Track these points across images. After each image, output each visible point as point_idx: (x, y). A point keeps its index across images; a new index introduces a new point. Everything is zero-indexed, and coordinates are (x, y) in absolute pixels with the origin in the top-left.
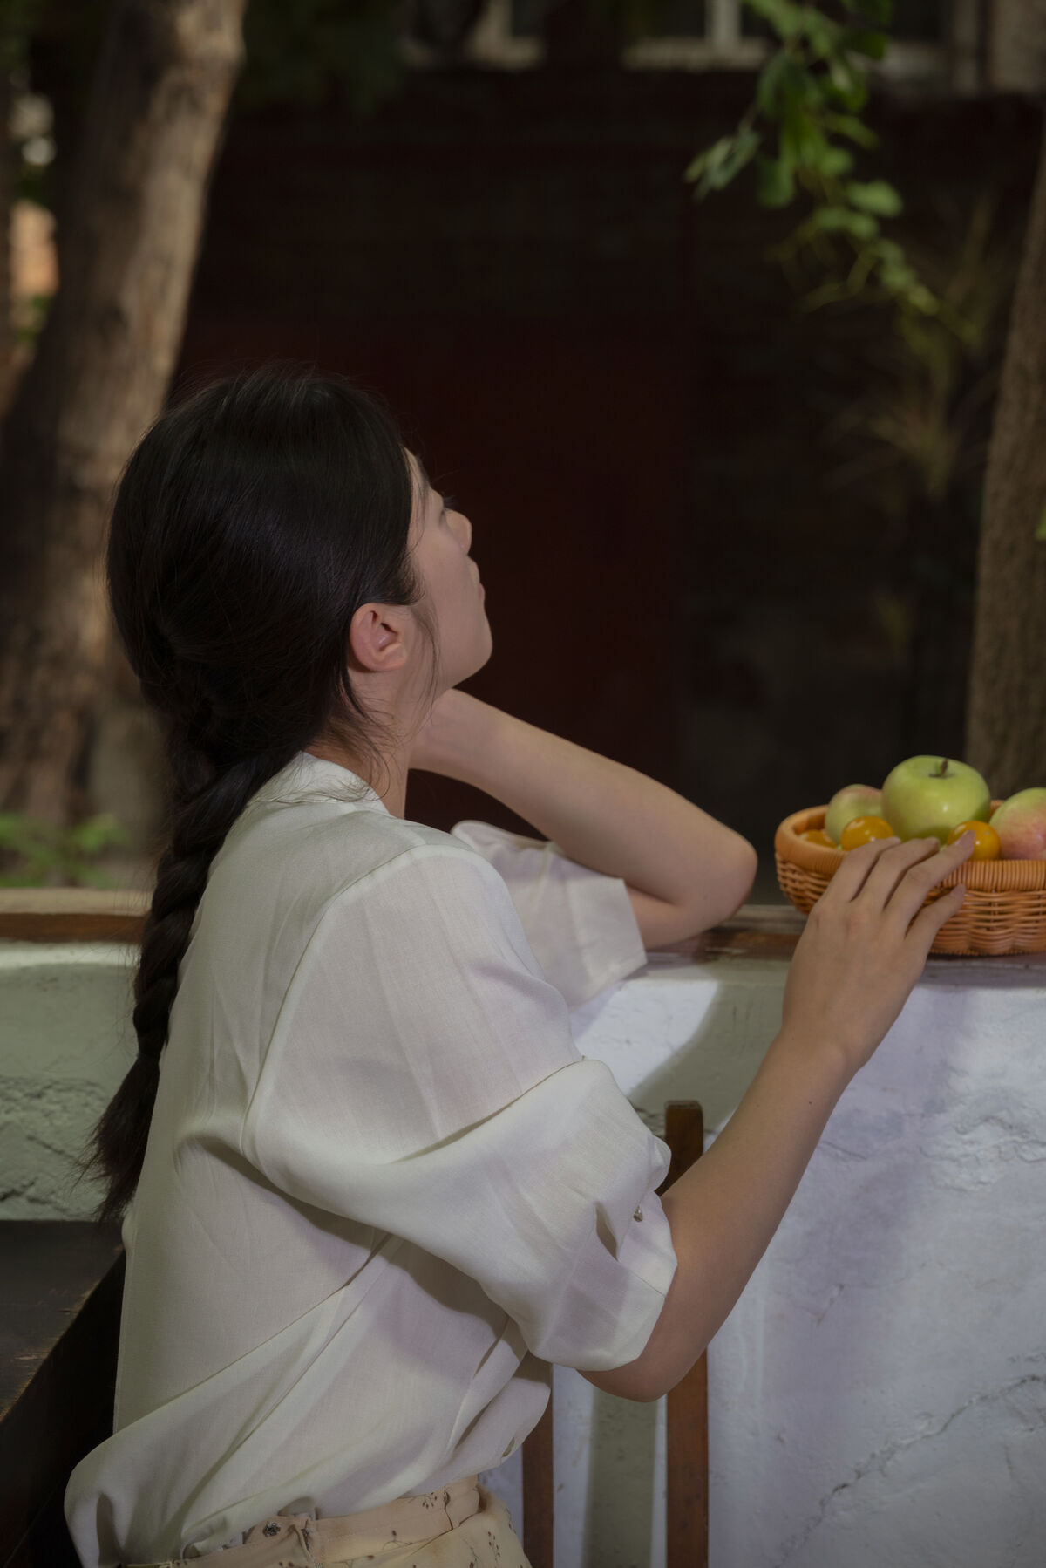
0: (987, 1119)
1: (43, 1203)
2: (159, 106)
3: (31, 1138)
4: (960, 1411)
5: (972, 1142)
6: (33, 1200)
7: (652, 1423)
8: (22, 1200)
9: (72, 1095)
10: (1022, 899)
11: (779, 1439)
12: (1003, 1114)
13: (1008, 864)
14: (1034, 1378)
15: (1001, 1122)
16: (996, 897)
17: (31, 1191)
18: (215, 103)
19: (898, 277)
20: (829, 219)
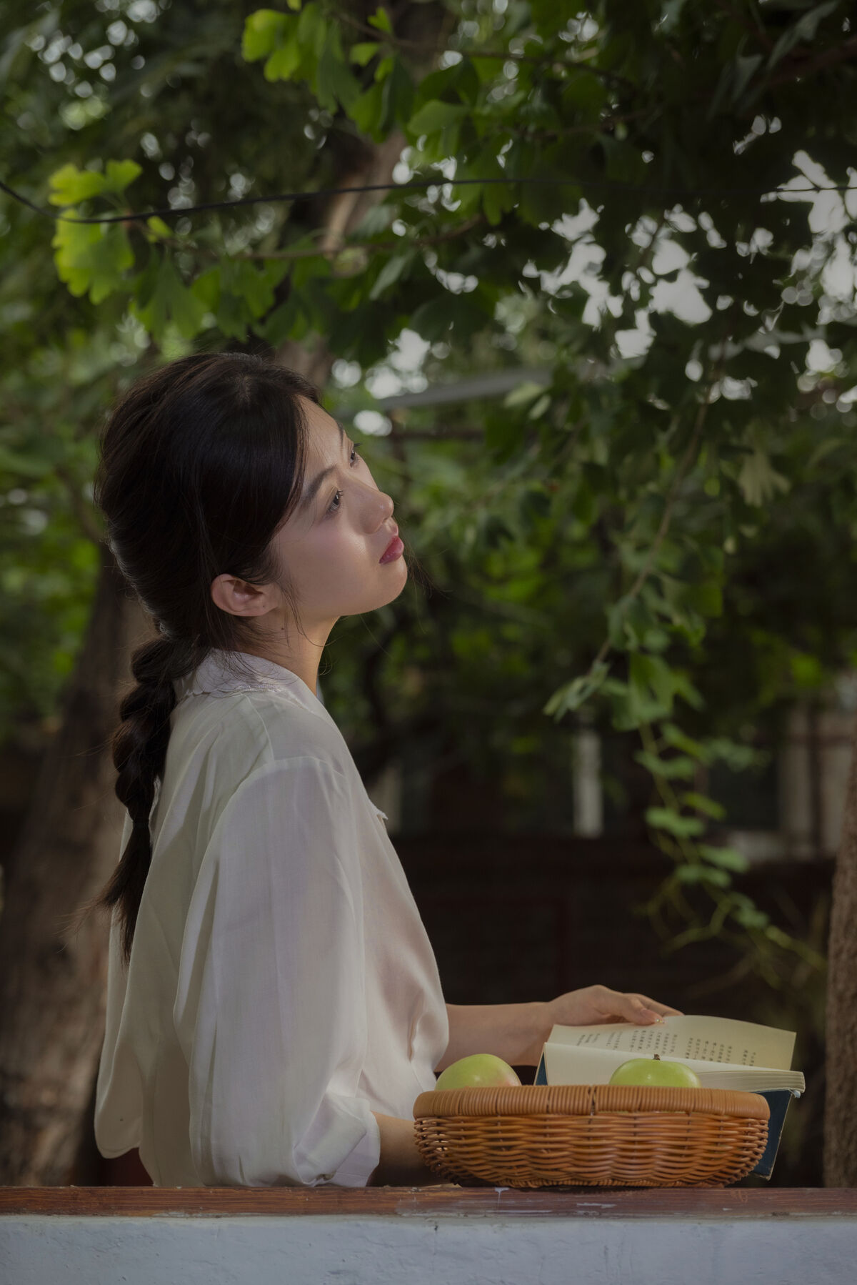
20: (689, 873)
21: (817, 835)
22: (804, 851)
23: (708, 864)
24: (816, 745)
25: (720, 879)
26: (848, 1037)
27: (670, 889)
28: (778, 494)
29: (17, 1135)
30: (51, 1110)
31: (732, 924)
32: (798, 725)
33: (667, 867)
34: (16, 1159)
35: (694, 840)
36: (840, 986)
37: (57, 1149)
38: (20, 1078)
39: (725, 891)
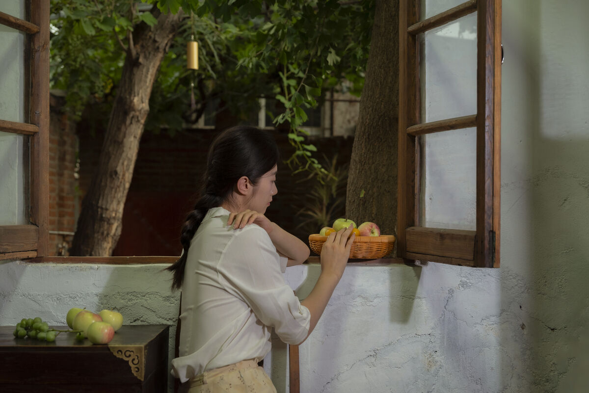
0: (359, 296)
1: (144, 322)
2: (128, 122)
3: (142, 306)
4: (355, 364)
5: (356, 302)
6: (142, 321)
7: (285, 369)
8: (139, 321)
9: (152, 295)
10: (365, 244)
11: (314, 372)
12: (362, 295)
13: (362, 237)
14: (371, 356)
15: (362, 297)
16: (359, 244)
17: (142, 319)
18: (143, 121)
19: (317, 165)
20: (298, 153)
21: (331, 129)
22: (327, 134)
23: (305, 149)
24: (332, 102)
25: (309, 154)
26: (351, 212)
27: (294, 156)
28: (337, 61)
29: (106, 226)
30: (114, 218)
31: (311, 167)
32: (328, 95)
33: (294, 150)
34: (105, 233)
35: (301, 142)
36: (350, 199)
37: (116, 229)
38: (107, 209)
39: (309, 157)
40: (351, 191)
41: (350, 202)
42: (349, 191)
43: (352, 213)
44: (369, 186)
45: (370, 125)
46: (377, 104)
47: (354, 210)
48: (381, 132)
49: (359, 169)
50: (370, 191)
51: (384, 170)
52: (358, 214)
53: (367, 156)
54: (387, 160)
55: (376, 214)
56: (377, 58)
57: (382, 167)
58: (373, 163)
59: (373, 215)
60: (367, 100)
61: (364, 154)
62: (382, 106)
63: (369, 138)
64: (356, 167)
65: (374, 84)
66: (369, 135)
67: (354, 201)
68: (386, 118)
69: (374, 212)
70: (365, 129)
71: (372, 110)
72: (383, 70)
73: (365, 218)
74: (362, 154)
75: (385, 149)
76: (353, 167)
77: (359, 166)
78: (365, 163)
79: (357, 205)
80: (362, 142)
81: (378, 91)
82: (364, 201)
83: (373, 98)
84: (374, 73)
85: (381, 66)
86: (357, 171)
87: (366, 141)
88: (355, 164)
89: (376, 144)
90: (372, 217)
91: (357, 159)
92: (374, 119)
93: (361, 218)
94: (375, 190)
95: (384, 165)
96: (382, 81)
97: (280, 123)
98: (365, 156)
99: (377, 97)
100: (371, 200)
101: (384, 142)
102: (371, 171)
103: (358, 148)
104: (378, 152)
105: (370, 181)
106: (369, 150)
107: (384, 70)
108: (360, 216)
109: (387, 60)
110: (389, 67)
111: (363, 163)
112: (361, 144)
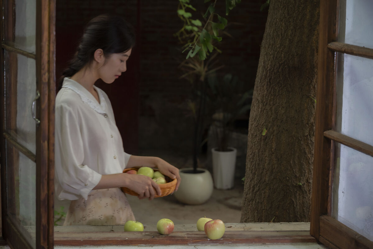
23: (193, 25)
25: (196, 29)
27: (183, 30)
33: (182, 24)
35: (190, 18)
40: (253, 126)
41: (252, 135)
42: (252, 125)
43: (254, 145)
44: (270, 125)
45: (271, 70)
46: (278, 53)
47: (256, 143)
48: (281, 78)
49: (262, 108)
50: (271, 129)
51: (283, 112)
52: (259, 147)
53: (268, 98)
54: (286, 103)
55: (276, 149)
56: (279, 11)
57: (282, 109)
58: (274, 105)
59: (273, 149)
60: (269, 47)
61: (266, 95)
62: (283, 55)
63: (270, 82)
64: (259, 106)
65: (275, 34)
66: (270, 80)
67: (256, 135)
68: (286, 66)
69: (273, 147)
70: (267, 74)
71: (273, 57)
72: (283, 24)
73: (266, 151)
74: (263, 95)
75: (284, 93)
76: (255, 104)
77: (261, 106)
78: (266, 104)
79: (258, 139)
80: (264, 84)
81: (279, 42)
82: (266, 137)
83: (274, 46)
84: (276, 24)
85: (283, 20)
86: (260, 110)
87: (267, 84)
88: (257, 102)
89: (276, 88)
90: (272, 151)
91: (259, 98)
92: (275, 65)
93: (262, 151)
94: (275, 128)
95: (283, 107)
96: (283, 33)
97: (190, 57)
98: (267, 97)
99: (278, 46)
100: (272, 137)
101: (284, 87)
102: (271, 111)
103: (260, 89)
104: (278, 96)
105: (271, 120)
106: (270, 93)
107: (285, 24)
108: (261, 149)
109: (288, 15)
110: (290, 22)
111: (265, 104)
112: (263, 86)
